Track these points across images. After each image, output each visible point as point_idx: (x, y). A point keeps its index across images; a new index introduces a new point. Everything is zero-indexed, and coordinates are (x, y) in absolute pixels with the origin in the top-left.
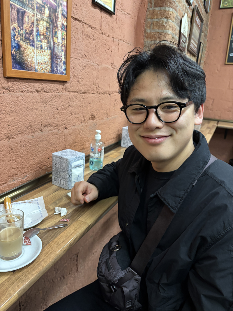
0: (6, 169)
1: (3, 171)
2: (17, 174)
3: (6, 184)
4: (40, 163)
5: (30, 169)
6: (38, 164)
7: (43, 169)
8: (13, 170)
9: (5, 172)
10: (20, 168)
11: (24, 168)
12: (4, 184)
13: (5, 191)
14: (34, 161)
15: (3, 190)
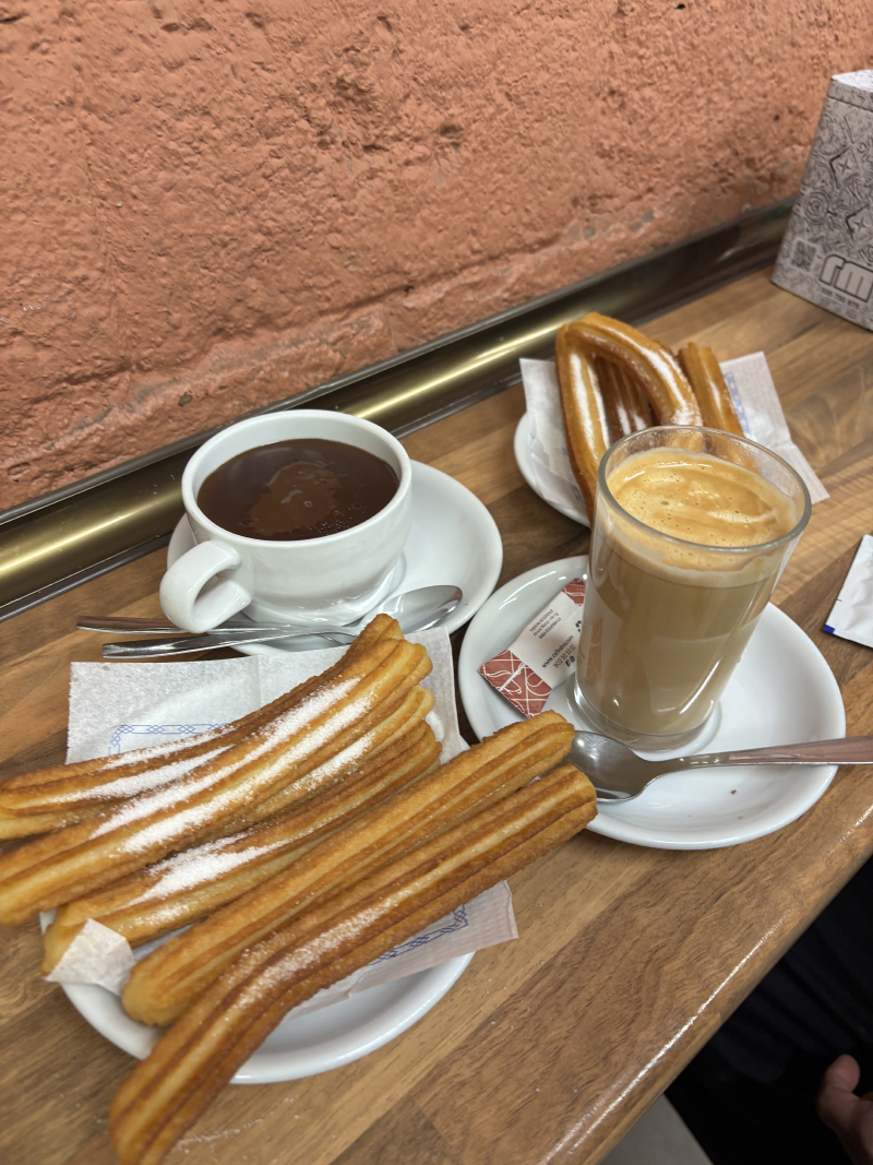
0: (572, 148)
1: (556, 159)
2: (610, 197)
3: (553, 250)
4: (732, 138)
5: (678, 171)
6: (720, 146)
7: (732, 181)
8: (598, 162)
9: (561, 169)
10: (636, 155)
11: (652, 159)
12: (544, 243)
13: (542, 288)
14: (706, 125)
15: (538, 280)
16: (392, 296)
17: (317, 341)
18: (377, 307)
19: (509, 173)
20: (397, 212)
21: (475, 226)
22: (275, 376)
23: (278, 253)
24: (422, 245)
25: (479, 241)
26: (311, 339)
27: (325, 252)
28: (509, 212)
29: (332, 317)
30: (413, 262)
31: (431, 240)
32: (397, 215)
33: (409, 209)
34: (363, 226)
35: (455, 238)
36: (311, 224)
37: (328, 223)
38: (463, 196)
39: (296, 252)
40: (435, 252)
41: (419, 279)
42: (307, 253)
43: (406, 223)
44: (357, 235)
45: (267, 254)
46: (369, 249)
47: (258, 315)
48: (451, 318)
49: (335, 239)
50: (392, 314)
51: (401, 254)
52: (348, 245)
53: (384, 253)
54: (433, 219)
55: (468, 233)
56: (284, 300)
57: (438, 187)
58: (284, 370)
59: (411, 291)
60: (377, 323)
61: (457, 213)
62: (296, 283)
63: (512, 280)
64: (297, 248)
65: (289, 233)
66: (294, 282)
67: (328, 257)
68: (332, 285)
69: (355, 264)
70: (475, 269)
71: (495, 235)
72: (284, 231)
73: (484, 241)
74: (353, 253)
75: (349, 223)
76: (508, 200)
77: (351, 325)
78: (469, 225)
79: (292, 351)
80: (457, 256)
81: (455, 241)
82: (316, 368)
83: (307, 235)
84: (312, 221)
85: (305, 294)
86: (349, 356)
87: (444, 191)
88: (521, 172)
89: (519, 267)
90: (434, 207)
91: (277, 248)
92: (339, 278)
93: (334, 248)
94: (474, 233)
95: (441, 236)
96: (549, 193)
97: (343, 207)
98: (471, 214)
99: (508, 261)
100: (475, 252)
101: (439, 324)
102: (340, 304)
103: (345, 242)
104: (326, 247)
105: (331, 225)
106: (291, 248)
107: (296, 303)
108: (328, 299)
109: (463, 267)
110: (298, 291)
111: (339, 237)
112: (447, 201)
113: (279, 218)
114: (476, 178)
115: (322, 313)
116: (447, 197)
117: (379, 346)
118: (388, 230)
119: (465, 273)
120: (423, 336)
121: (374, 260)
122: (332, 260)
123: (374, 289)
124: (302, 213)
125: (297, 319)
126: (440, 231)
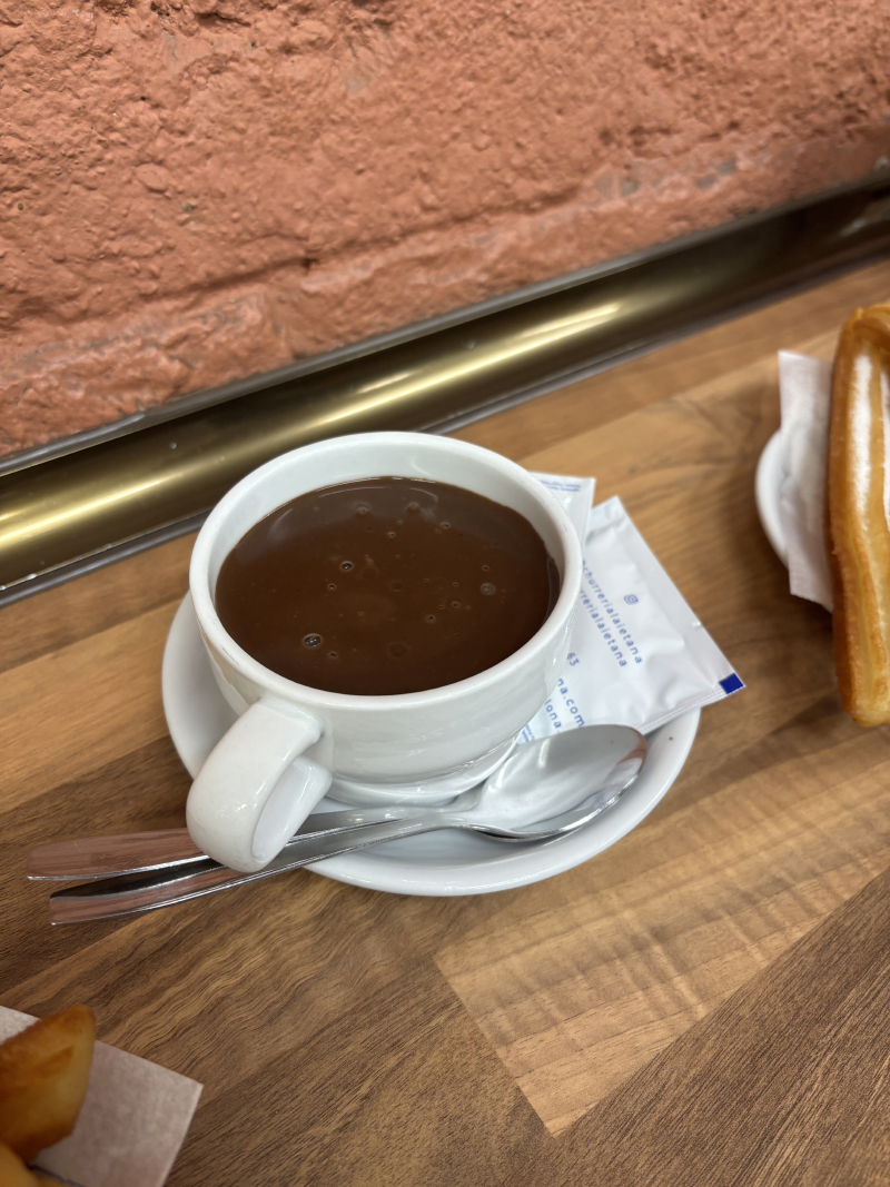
0: (599, 48)
1: (570, 63)
2: (666, 131)
3: (565, 212)
4: (867, 56)
5: (780, 100)
6: (848, 68)
7: (864, 122)
8: (648, 75)
9: (580, 80)
10: (711, 67)
11: (738, 77)
12: (551, 200)
13: (545, 268)
14: (828, 31)
15: (540, 257)
16: (281, 273)
17: (138, 342)
18: (254, 290)
19: (486, 81)
20: (273, 134)
21: (425, 167)
22: (57, 397)
23: (37, 193)
24: (329, 193)
25: (433, 192)
26: (127, 339)
27: (135, 196)
28: (487, 146)
29: (168, 305)
30: (311, 221)
31: (343, 187)
32: (273, 140)
33: (295, 130)
34: (209, 155)
35: (389, 184)
36: (99, 147)
37: (137, 146)
38: (398, 114)
39: (74, 194)
40: (352, 206)
41: (327, 247)
42: (97, 196)
43: (293, 156)
44: (197, 171)
45: (16, 195)
46: (223, 196)
47: (17, 298)
48: (389, 311)
49: (153, 175)
50: (282, 302)
51: (288, 207)
52: (181, 188)
53: (254, 205)
54: (344, 151)
55: (413, 178)
56: (64, 274)
57: (352, 96)
58: (76, 387)
59: (313, 266)
60: (252, 315)
61: (391, 143)
62: (85, 248)
63: (492, 255)
64: (75, 188)
65: (53, 160)
66: (80, 245)
67: (143, 205)
68: (158, 252)
69: (201, 220)
70: (430, 235)
71: (464, 183)
72: (41, 157)
73: (442, 192)
74: (193, 202)
75: (178, 149)
76: (484, 127)
77: (204, 317)
78: (414, 164)
79: (89, 358)
80: (395, 215)
81: (389, 190)
82: (137, 384)
83: (92, 166)
84: (100, 142)
85: (106, 266)
86: (199, 365)
87: (362, 103)
88: (509, 81)
89: (508, 235)
90: (345, 131)
91: (35, 186)
92: (171, 242)
93: (152, 190)
94: (425, 177)
95: (361, 179)
96: (559, 119)
97: (162, 119)
98: (416, 147)
99: (487, 224)
100: (427, 209)
101: (366, 318)
102: (179, 285)
103: (174, 182)
104: (136, 188)
105: (142, 150)
106: (64, 187)
107: (91, 281)
108: (154, 276)
109: (406, 233)
110: (91, 261)
111: (162, 171)
112: (371, 122)
113: (29, 133)
114: (424, 86)
115: (148, 297)
116: (370, 113)
117: (256, 350)
118: (259, 164)
119: (412, 240)
120: (338, 337)
121: (236, 215)
122: (153, 211)
123: (243, 262)
124: (76, 127)
125: (96, 306)
126: (360, 172)
